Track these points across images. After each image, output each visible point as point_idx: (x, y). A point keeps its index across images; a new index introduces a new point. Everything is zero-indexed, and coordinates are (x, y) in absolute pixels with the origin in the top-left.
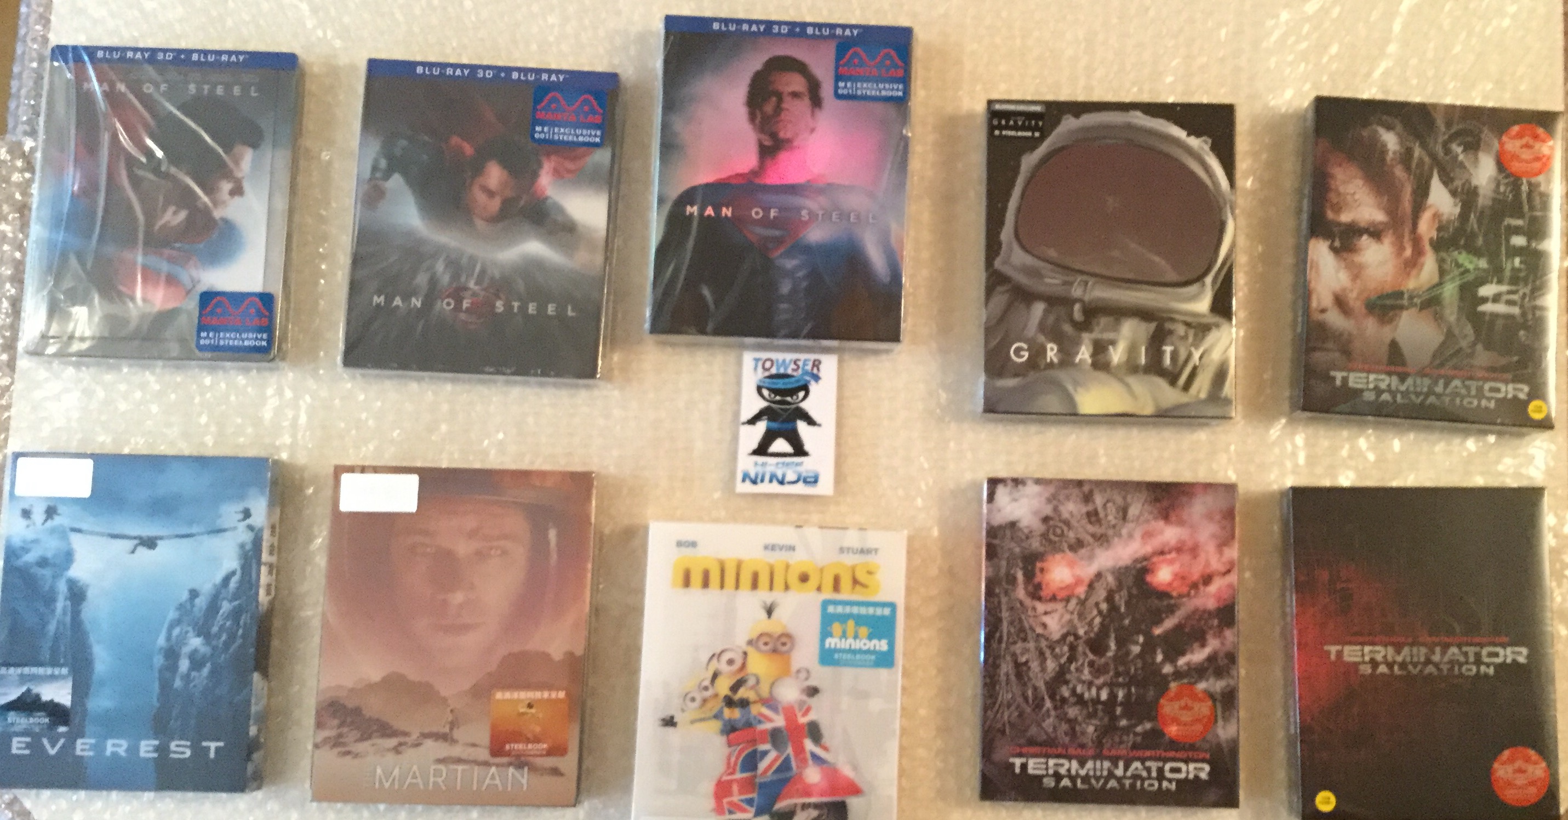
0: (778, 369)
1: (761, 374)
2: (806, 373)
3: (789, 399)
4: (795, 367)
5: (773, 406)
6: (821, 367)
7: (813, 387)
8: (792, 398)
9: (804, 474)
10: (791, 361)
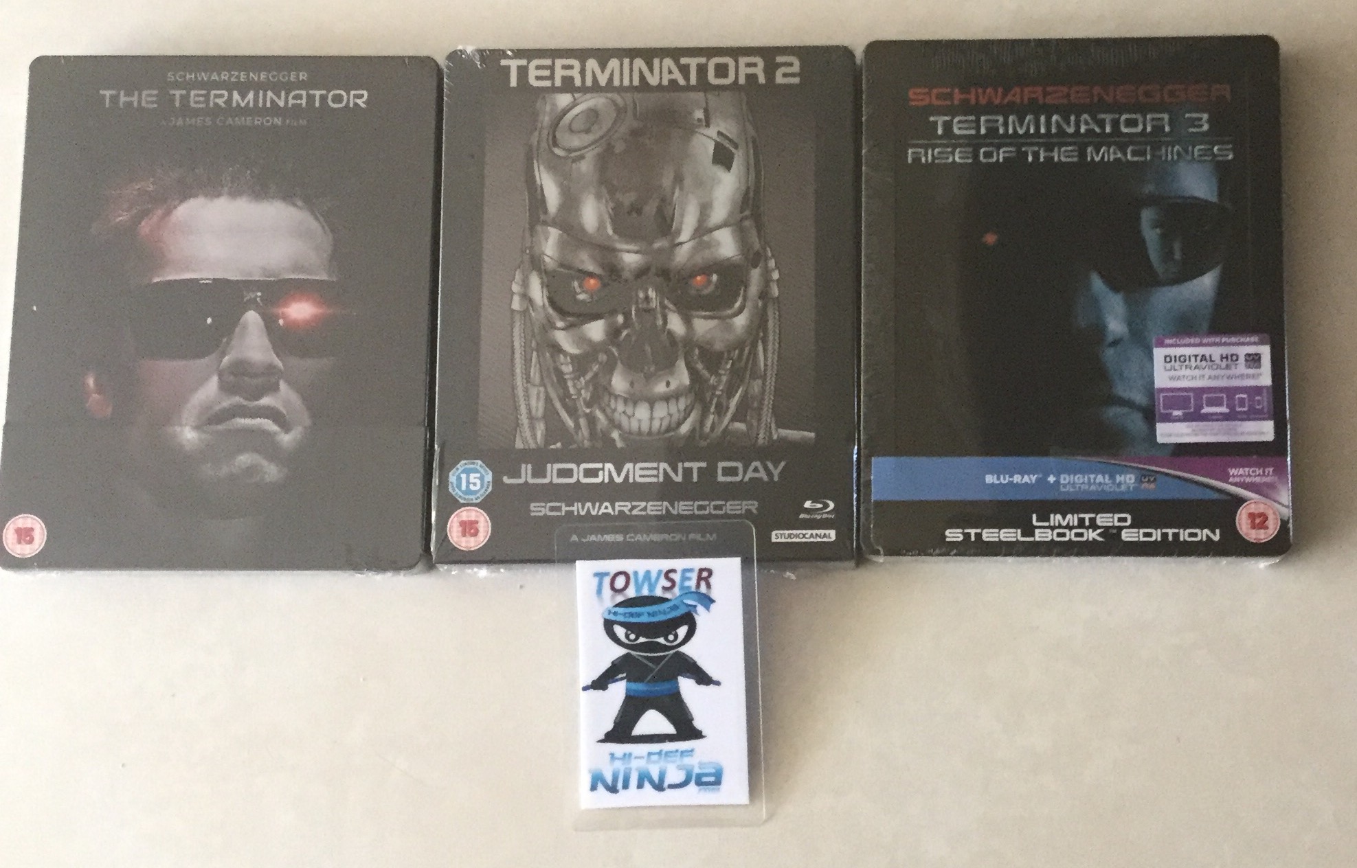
0: (638, 588)
1: (609, 599)
2: (687, 592)
3: (661, 640)
4: (668, 584)
5: (633, 653)
6: (712, 580)
7: (701, 616)
8: (666, 639)
9: (697, 770)
10: (660, 572)
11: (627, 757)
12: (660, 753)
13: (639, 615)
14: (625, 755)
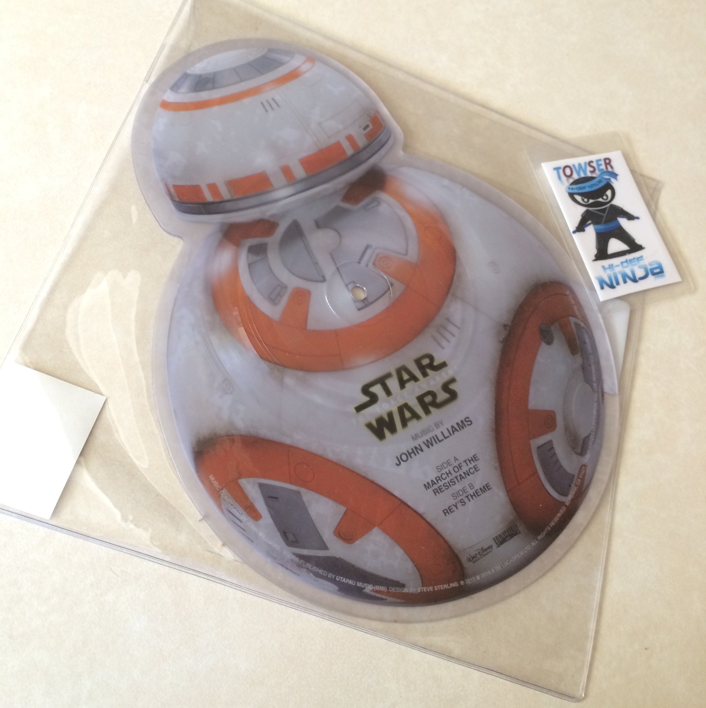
11: (611, 267)
12: (626, 261)
13: (584, 188)
14: (609, 265)
